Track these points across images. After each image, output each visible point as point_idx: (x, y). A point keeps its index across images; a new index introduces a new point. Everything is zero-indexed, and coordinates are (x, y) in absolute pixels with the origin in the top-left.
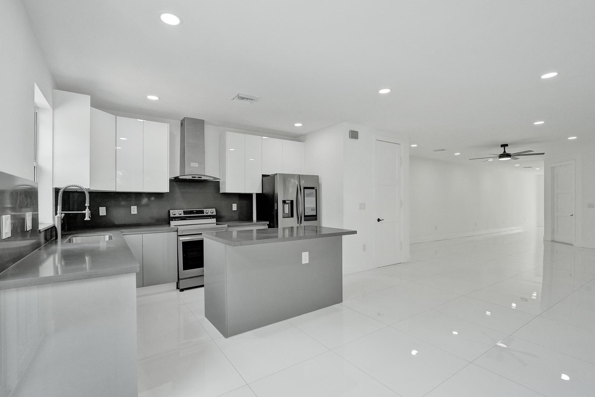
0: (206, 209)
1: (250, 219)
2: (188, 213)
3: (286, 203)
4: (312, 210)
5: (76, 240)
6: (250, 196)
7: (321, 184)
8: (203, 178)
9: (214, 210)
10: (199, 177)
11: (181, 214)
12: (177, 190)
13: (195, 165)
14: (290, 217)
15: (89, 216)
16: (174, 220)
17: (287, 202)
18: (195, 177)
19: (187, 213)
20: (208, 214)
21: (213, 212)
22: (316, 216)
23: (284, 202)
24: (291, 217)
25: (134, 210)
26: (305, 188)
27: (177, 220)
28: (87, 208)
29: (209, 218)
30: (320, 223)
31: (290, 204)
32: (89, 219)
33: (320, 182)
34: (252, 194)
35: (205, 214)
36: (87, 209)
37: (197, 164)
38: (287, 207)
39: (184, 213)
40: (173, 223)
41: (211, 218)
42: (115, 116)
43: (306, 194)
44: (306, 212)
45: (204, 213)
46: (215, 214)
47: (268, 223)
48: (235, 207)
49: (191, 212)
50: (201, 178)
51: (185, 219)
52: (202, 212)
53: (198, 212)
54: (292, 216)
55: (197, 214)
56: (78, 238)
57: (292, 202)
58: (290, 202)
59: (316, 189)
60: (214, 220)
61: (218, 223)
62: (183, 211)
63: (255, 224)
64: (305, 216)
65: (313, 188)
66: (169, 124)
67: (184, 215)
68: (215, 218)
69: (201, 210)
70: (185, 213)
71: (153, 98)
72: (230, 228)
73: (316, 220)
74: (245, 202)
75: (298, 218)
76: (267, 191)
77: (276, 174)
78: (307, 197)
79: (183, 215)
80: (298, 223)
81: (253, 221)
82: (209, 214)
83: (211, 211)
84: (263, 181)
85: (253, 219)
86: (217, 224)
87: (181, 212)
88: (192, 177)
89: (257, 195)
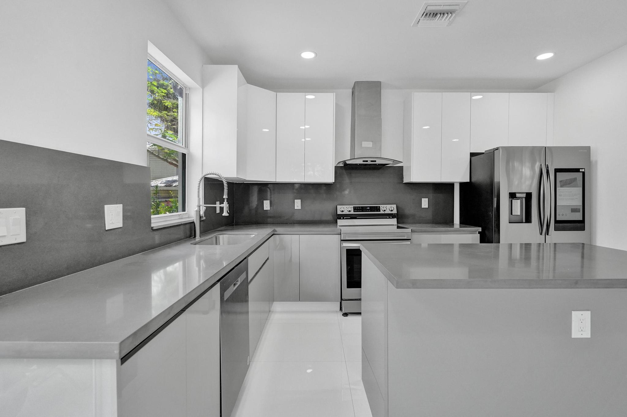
0: (383, 206)
1: (450, 222)
2: (360, 210)
3: (516, 198)
4: (574, 210)
5: (223, 238)
6: (450, 186)
7: (596, 162)
8: (379, 162)
9: (395, 206)
10: (372, 161)
11: (350, 211)
12: (347, 180)
13: (367, 144)
14: (524, 221)
15: (227, 211)
16: (342, 218)
17: (518, 195)
18: (367, 161)
19: (358, 210)
20: (386, 212)
21: (392, 209)
22: (583, 221)
23: (513, 196)
24: (525, 223)
25: (298, 204)
26: (557, 171)
27: (346, 219)
28: (225, 201)
29: (388, 217)
30: (591, 237)
31: (524, 199)
32: (227, 215)
33: (593, 158)
34: (454, 184)
35: (382, 212)
36: (225, 203)
37: (371, 143)
38: (517, 204)
39: (354, 210)
40: (340, 222)
41: (390, 218)
42: (275, 93)
43: (561, 181)
44: (559, 215)
45: (380, 211)
46: (395, 212)
47: (480, 229)
48: (425, 203)
49: (363, 209)
50: (376, 161)
51: (355, 218)
52: (378, 209)
53: (372, 209)
54: (528, 220)
55: (371, 211)
56: (225, 236)
57: (529, 196)
58: (524, 195)
59: (584, 173)
60: (394, 221)
61: (400, 225)
62: (354, 207)
63: (456, 231)
64: (556, 222)
65: (577, 170)
66: (335, 93)
67: (354, 212)
68: (396, 217)
69: (377, 207)
70: (356, 209)
71: (308, 55)
72: (416, 234)
73: (583, 229)
74: (441, 197)
75: (541, 225)
76: (480, 177)
77: (497, 149)
78: (561, 187)
79: (352, 212)
80: (541, 234)
81: (453, 224)
82: (388, 212)
83: (388, 208)
84: (472, 162)
85: (453, 223)
86: (398, 227)
87: (351, 208)
88: (363, 161)
89: (462, 185)
